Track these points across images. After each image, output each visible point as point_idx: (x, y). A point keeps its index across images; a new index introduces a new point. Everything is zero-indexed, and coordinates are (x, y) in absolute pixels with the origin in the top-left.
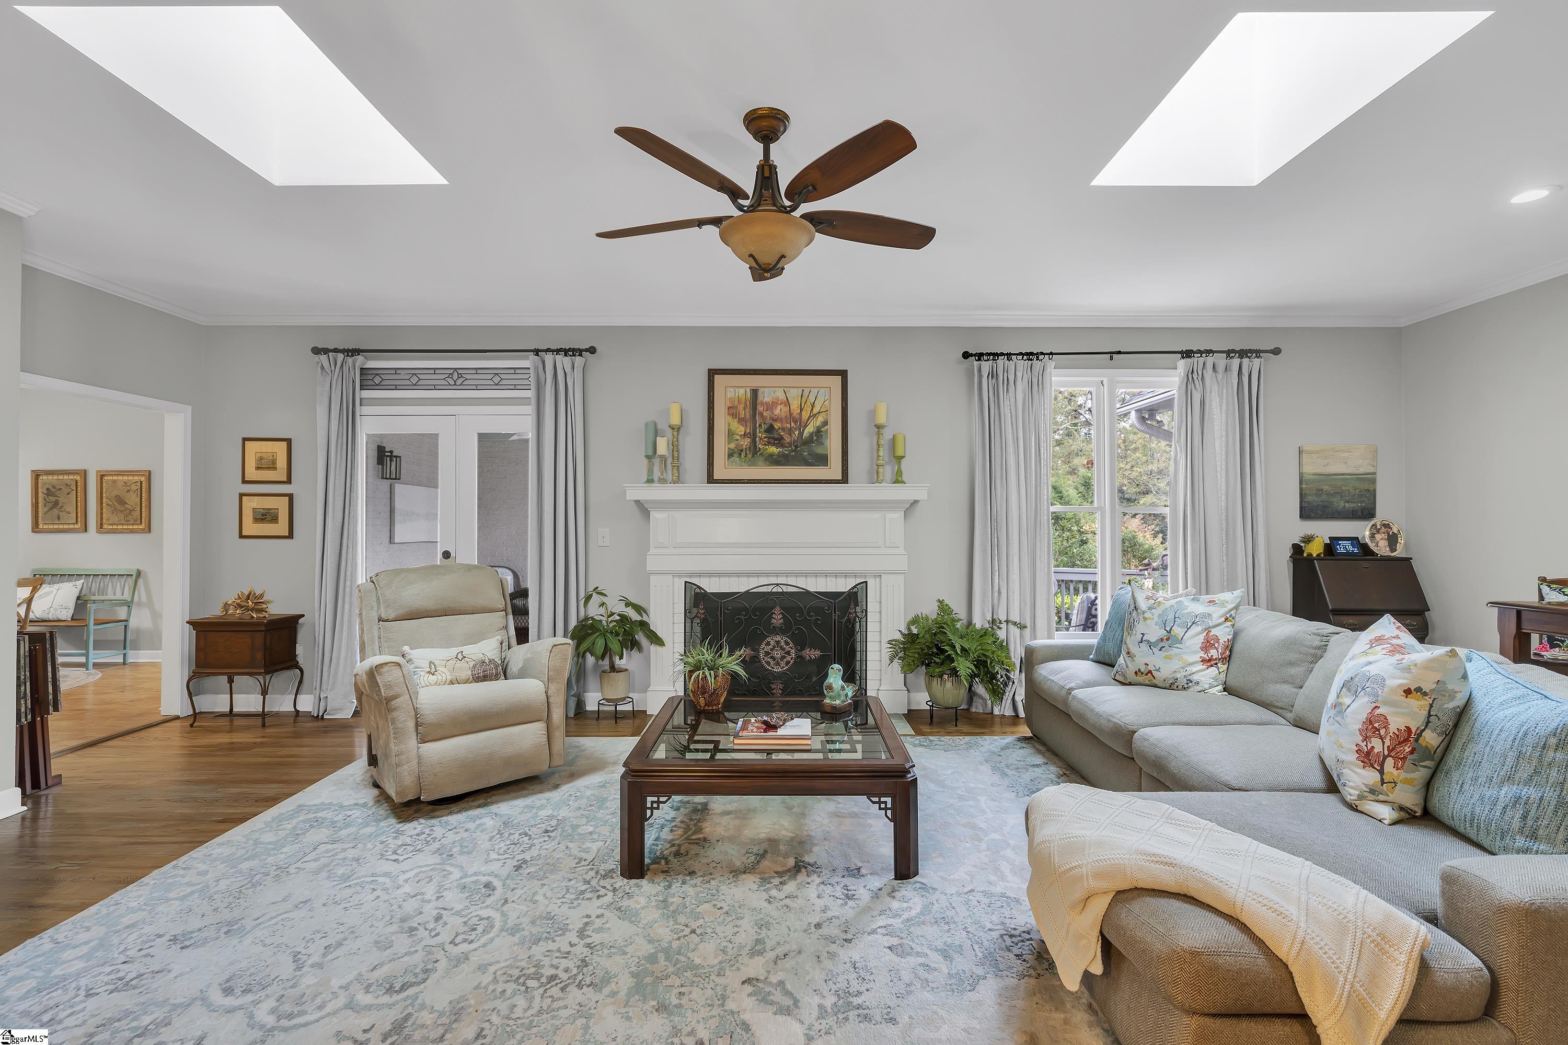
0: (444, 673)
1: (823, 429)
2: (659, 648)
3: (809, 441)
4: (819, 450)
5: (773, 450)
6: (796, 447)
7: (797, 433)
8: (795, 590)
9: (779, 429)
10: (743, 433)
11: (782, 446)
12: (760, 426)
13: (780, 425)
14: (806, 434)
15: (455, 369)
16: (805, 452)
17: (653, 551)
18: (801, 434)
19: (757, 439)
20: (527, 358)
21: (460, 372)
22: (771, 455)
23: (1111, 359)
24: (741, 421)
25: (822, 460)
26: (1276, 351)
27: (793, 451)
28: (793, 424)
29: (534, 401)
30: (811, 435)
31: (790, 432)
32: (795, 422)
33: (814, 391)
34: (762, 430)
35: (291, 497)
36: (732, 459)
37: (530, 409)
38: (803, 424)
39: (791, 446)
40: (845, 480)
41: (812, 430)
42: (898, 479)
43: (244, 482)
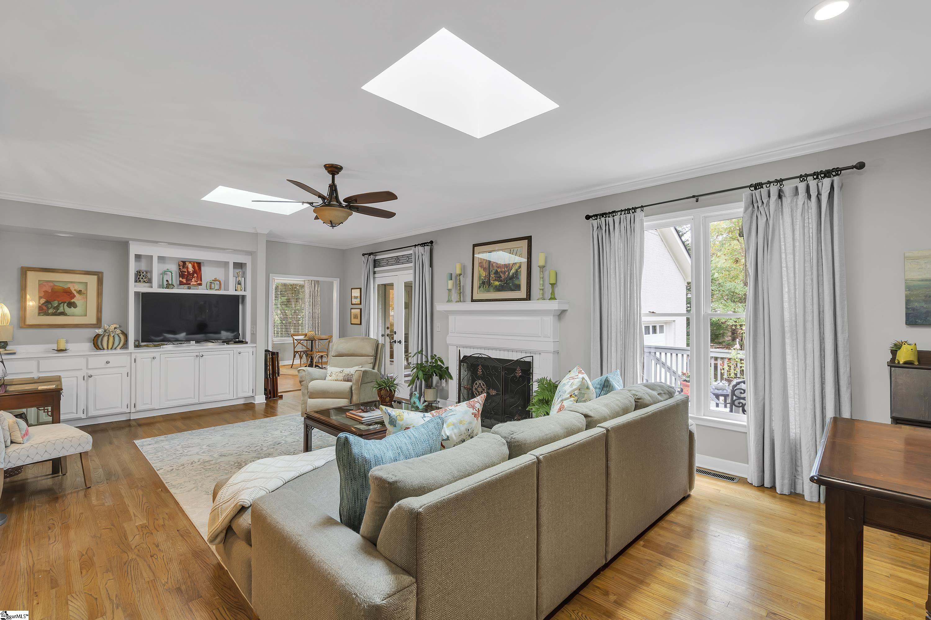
0: (334, 377)
1: (519, 271)
2: (451, 380)
3: (512, 278)
4: (517, 282)
5: (497, 283)
6: (507, 281)
7: (507, 273)
8: (486, 356)
9: (500, 272)
10: (485, 275)
11: (501, 281)
12: (492, 270)
13: (500, 270)
14: (511, 274)
15: (397, 256)
16: (510, 283)
17: (450, 334)
18: (509, 274)
19: (491, 278)
20: (410, 250)
21: (398, 257)
22: (496, 286)
23: (697, 201)
24: (484, 269)
25: (518, 288)
26: (861, 166)
27: (505, 283)
28: (506, 269)
29: (413, 268)
30: (513, 274)
31: (505, 273)
32: (507, 268)
33: (516, 250)
34: (493, 273)
35: (361, 309)
36: (480, 289)
37: (412, 271)
38: (510, 268)
39: (504, 281)
40: (528, 298)
41: (513, 272)
42: (553, 298)
43: (352, 304)
